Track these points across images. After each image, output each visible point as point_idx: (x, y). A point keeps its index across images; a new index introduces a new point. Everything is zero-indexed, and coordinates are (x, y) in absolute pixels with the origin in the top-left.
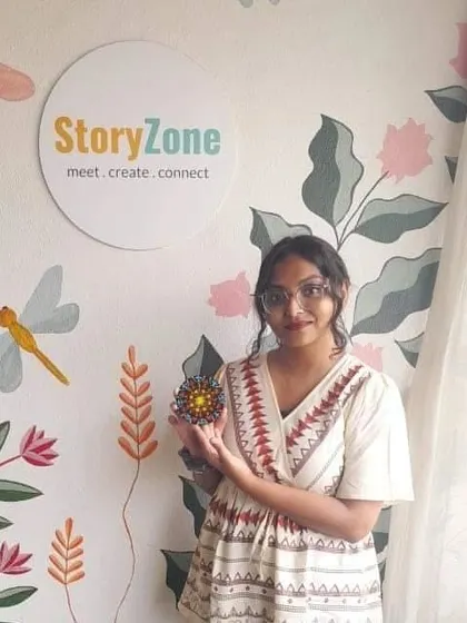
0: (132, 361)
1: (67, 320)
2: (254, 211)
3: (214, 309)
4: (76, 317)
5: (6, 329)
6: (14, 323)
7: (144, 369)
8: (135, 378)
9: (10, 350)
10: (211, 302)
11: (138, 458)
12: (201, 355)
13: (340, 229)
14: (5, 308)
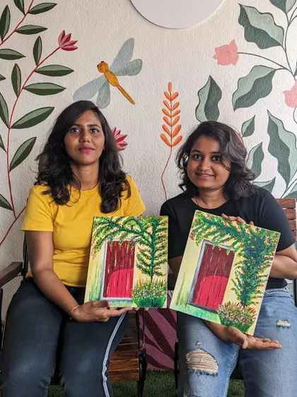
0: (170, 90)
1: (135, 68)
2: (241, 5)
3: (216, 61)
4: (140, 67)
5: (102, 74)
6: (107, 70)
7: (177, 95)
8: (171, 100)
9: (104, 85)
10: (214, 57)
11: (171, 146)
12: (208, 87)
13: (289, 14)
14: (102, 62)
